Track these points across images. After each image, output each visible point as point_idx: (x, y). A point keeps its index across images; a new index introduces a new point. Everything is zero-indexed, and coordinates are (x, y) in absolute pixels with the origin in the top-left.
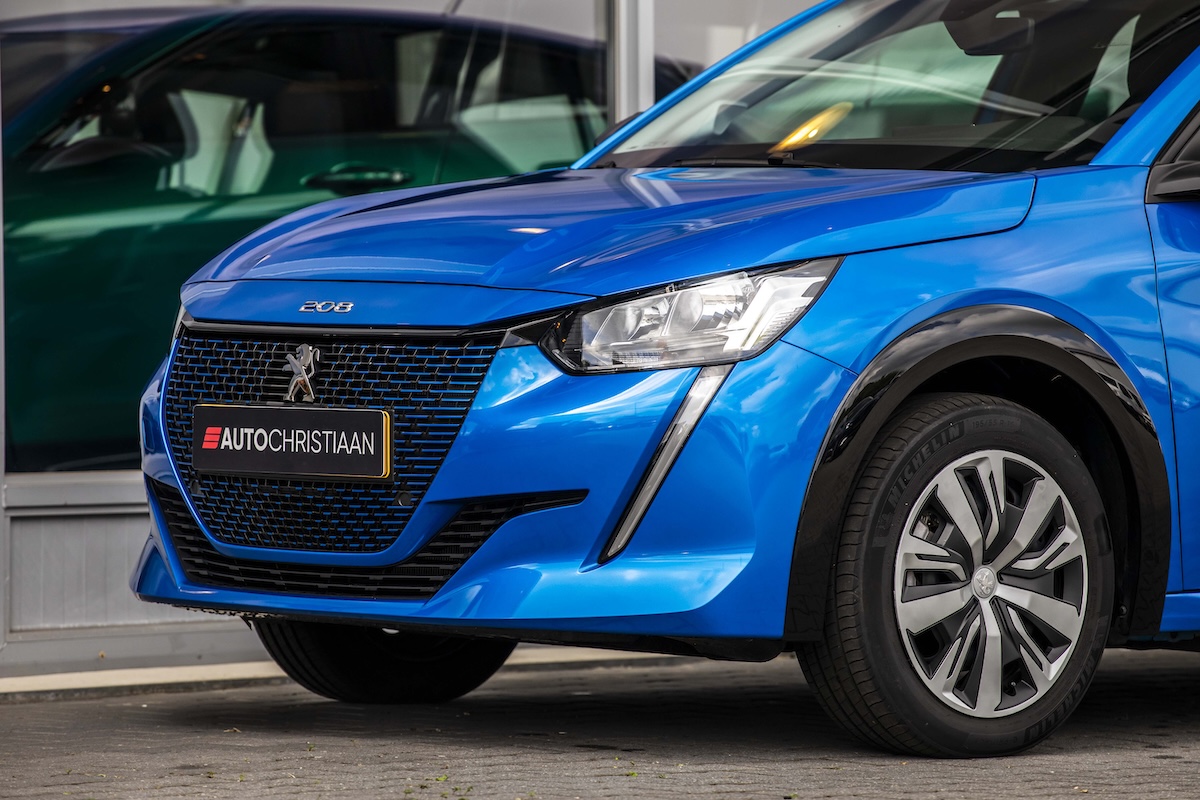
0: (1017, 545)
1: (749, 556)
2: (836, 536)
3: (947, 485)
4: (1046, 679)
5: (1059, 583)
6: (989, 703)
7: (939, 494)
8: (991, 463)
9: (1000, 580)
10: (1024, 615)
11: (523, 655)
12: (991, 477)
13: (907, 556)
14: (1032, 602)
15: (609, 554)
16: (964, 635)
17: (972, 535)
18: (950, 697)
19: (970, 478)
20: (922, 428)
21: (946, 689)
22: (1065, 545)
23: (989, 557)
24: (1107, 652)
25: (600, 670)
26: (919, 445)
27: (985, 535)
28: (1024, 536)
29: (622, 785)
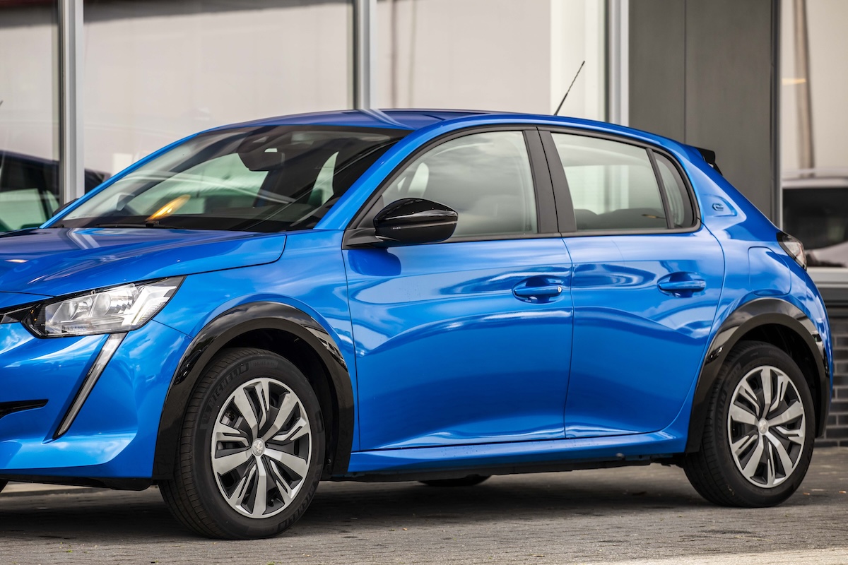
0: (275, 427)
1: (135, 434)
2: (181, 423)
3: (240, 397)
4: (289, 497)
5: (297, 447)
6: (260, 510)
7: (235, 401)
8: (263, 385)
9: (267, 446)
10: (278, 464)
11: (12, 487)
12: (263, 392)
13: (218, 434)
14: (282, 458)
15: (59, 434)
16: (247, 476)
17: (252, 422)
18: (239, 508)
19: (251, 392)
20: (227, 366)
21: (237, 504)
22: (300, 427)
23: (260, 435)
24: (320, 482)
25: (53, 495)
26: (225, 375)
27: (259, 423)
28: (279, 423)
29: (64, 557)
